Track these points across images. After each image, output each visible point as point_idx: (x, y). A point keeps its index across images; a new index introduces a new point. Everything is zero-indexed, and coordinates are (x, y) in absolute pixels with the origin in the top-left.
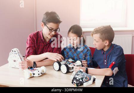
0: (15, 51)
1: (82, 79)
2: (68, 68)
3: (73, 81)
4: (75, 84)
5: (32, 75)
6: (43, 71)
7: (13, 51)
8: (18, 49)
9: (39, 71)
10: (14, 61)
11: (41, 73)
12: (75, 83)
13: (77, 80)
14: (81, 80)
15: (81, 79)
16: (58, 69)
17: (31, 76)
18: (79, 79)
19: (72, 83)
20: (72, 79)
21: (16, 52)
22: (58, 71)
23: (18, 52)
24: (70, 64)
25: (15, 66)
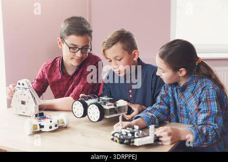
0: (23, 84)
5: (39, 129)
7: (19, 84)
8: (28, 81)
9: (51, 122)
10: (22, 103)
21: (26, 86)
23: (29, 86)
24: (105, 103)
25: (24, 113)
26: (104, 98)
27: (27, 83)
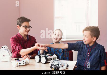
0: (4, 48)
3: (51, 66)
6: (27, 62)
7: (3, 48)
9: (24, 61)
10: (4, 56)
12: (53, 67)
13: (54, 66)
15: (57, 65)
23: (7, 49)
24: (48, 56)
25: (4, 60)
26: (47, 54)
27: (6, 47)
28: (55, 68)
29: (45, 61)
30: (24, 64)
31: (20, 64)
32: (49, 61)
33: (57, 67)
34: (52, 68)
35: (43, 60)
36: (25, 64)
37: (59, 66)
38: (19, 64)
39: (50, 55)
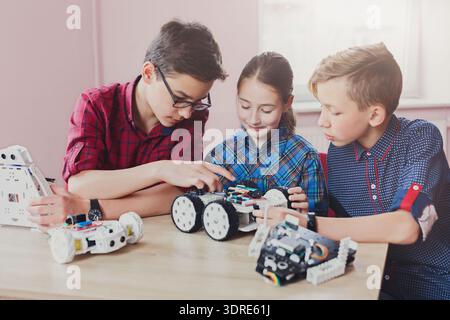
0: (13, 157)
1: (300, 252)
2: (235, 218)
3: (261, 260)
4: (273, 276)
5: (85, 249)
6: (131, 234)
7: (3, 156)
8: (24, 149)
9: (111, 231)
10: (11, 200)
11: (123, 239)
12: (269, 269)
13: (279, 259)
14: (295, 258)
15: (295, 252)
16: (193, 224)
17: (80, 252)
18: (288, 255)
19: (260, 270)
20: (257, 255)
21: (19, 160)
22: (192, 231)
23: (27, 161)
24: (240, 201)
25: (16, 220)
26: (237, 189)
27: (23, 155)
28: (286, 272)
29: (228, 226)
30: (112, 244)
31: (92, 243)
32: (245, 224)
33: (292, 264)
34: (265, 271)
35: (217, 220)
36: (119, 245)
37: (302, 259)
38: (85, 244)
39: (249, 195)
